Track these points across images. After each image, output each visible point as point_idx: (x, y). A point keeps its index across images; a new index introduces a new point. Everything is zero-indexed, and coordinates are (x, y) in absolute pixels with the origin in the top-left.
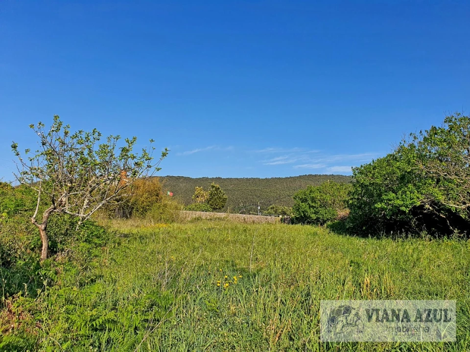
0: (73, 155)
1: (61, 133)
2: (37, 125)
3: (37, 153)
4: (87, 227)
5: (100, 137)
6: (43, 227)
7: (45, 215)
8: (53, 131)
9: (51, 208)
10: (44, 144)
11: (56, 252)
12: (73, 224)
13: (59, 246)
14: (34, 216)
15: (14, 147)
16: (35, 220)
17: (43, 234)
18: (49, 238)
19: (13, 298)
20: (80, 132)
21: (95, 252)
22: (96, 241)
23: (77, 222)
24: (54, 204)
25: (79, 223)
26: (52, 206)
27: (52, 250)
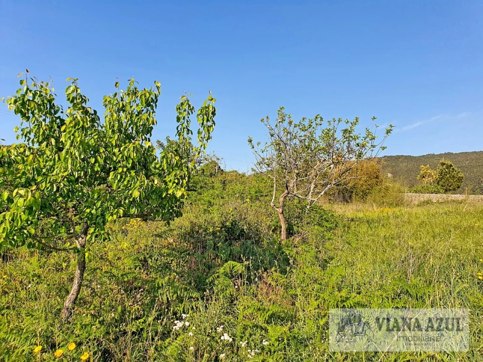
0: (298, 143)
1: (286, 124)
2: (265, 119)
3: (267, 145)
4: (315, 211)
5: (322, 122)
6: (281, 210)
7: (281, 199)
8: (280, 122)
9: (285, 193)
10: (272, 136)
11: (292, 234)
12: (303, 208)
13: (295, 228)
14: (273, 201)
15: (250, 141)
16: (273, 205)
17: (281, 216)
18: (287, 221)
19: (268, 273)
20: (304, 119)
21: (328, 235)
22: (325, 224)
23: (306, 206)
24: (288, 189)
25: (308, 207)
26: (286, 191)
27: (290, 233)
